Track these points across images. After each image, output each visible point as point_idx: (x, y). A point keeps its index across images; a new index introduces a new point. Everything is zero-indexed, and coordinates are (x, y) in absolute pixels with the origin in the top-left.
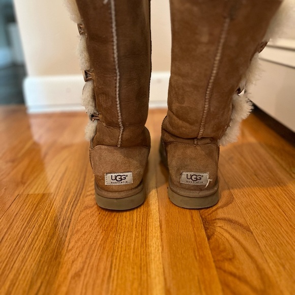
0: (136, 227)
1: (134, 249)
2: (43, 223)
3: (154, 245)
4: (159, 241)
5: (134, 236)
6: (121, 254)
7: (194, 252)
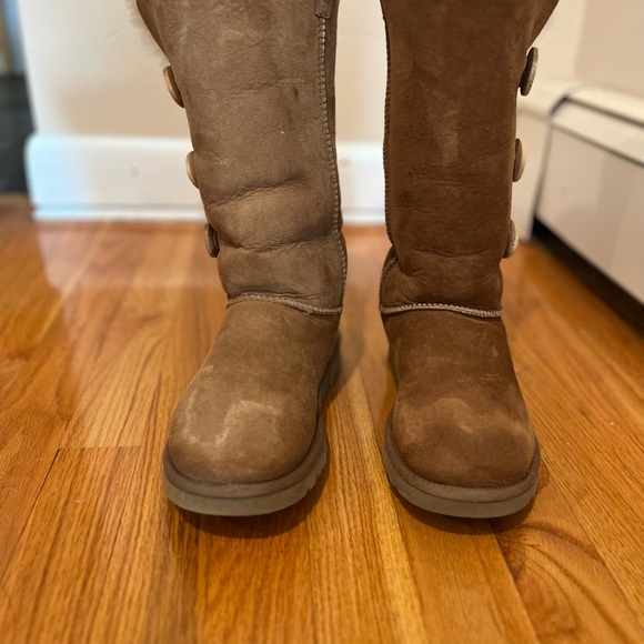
0: (352, 546)
1: (358, 604)
2: (135, 529)
3: (402, 594)
4: (409, 582)
5: (351, 568)
6: (331, 617)
7: (492, 611)
